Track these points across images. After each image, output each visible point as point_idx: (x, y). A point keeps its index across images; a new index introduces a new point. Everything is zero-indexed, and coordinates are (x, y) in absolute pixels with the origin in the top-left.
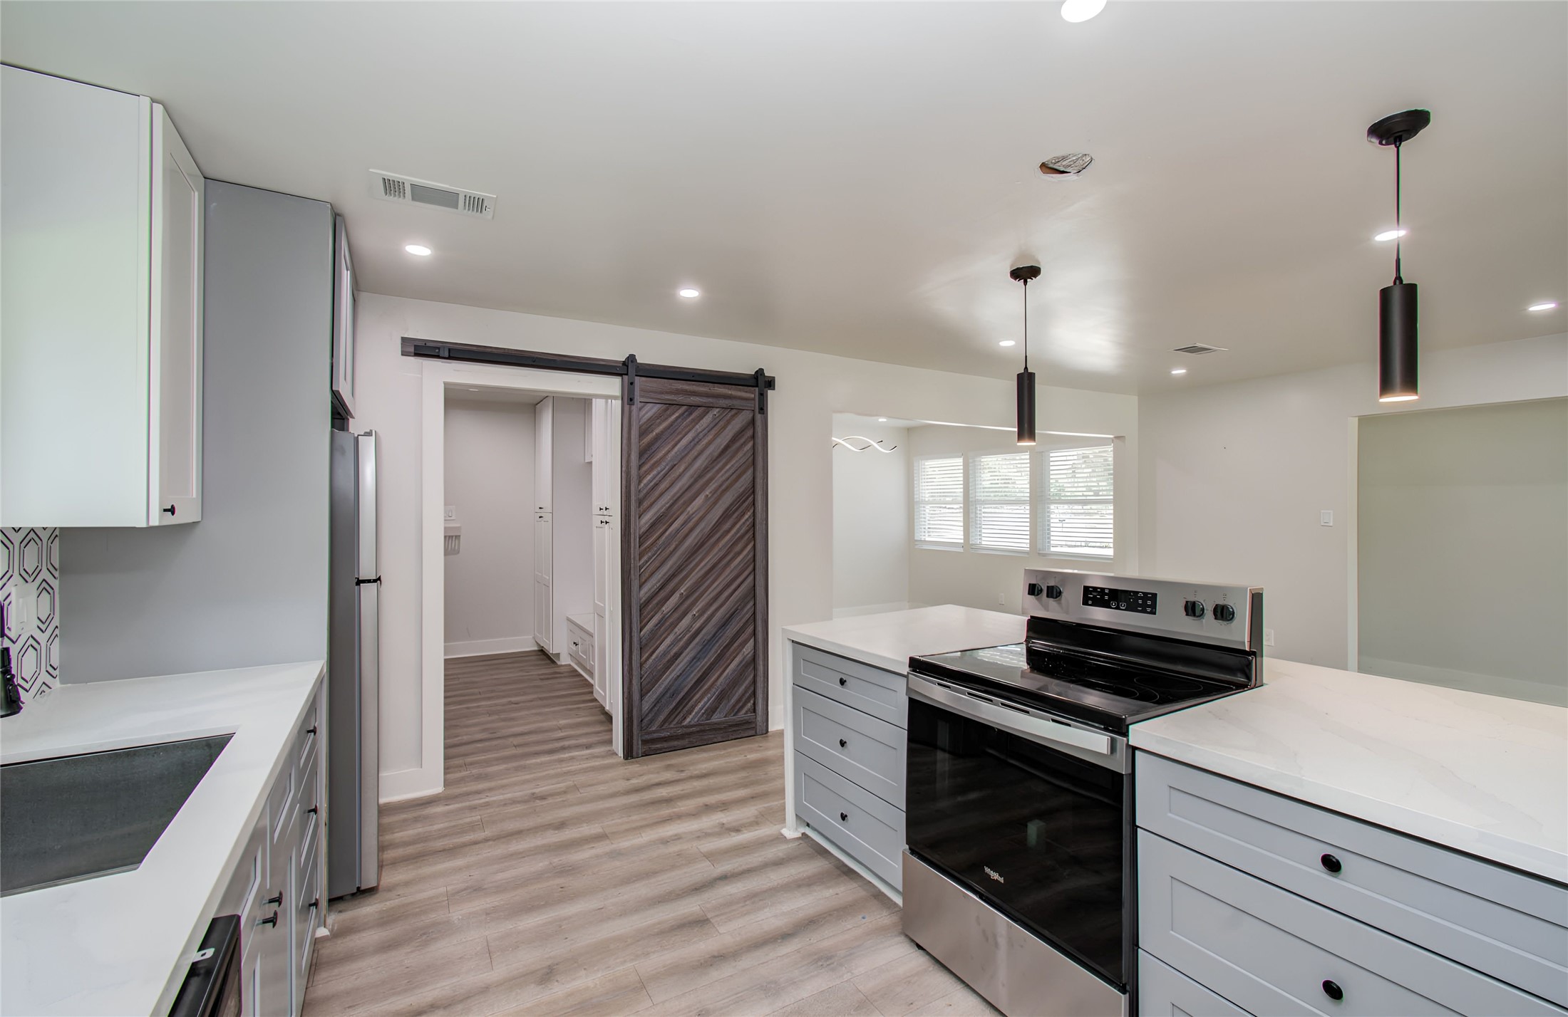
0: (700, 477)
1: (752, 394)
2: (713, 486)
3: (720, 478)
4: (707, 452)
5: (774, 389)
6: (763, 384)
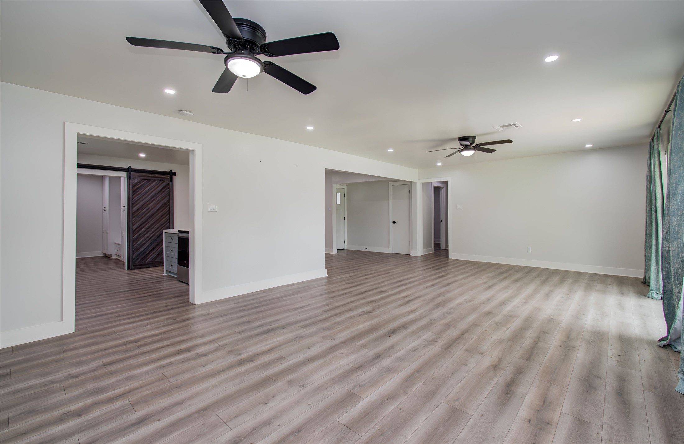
0: (152, 198)
1: (169, 177)
3: (159, 198)
4: (154, 192)
5: (176, 175)
6: (172, 174)
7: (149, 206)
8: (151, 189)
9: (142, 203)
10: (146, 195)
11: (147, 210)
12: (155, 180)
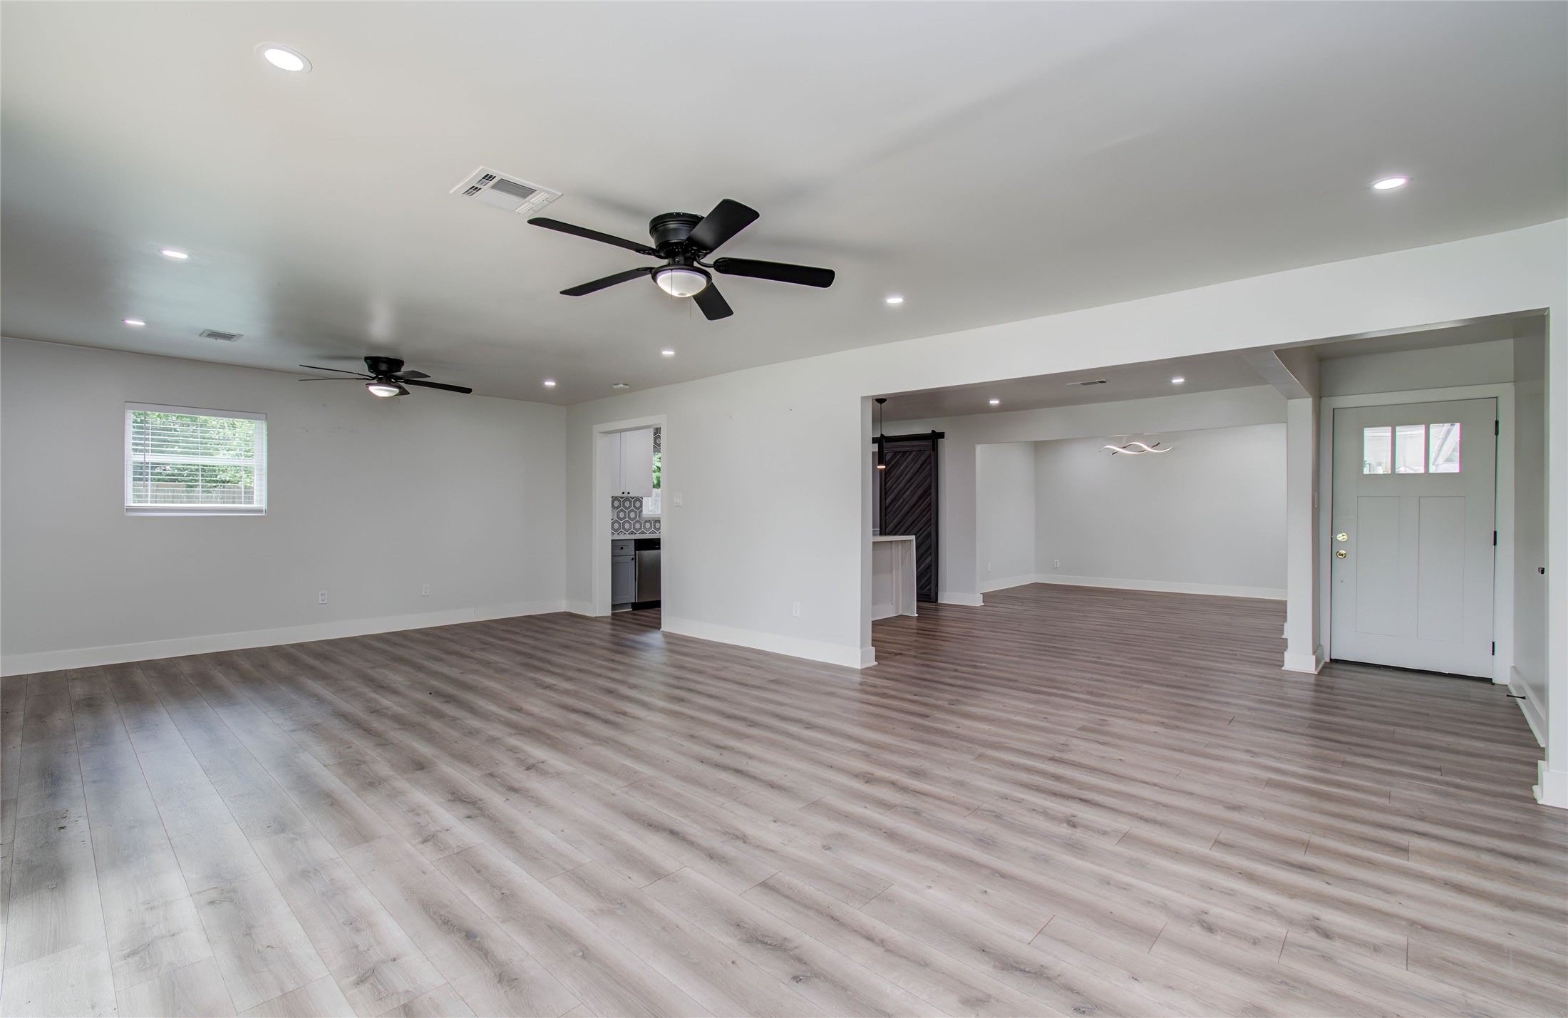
0: (909, 481)
1: (929, 443)
2: (914, 486)
3: (916, 482)
4: (912, 471)
5: (943, 438)
6: (936, 437)
7: (905, 496)
8: (907, 467)
9: (896, 491)
10: (901, 478)
11: (903, 502)
12: (911, 452)
